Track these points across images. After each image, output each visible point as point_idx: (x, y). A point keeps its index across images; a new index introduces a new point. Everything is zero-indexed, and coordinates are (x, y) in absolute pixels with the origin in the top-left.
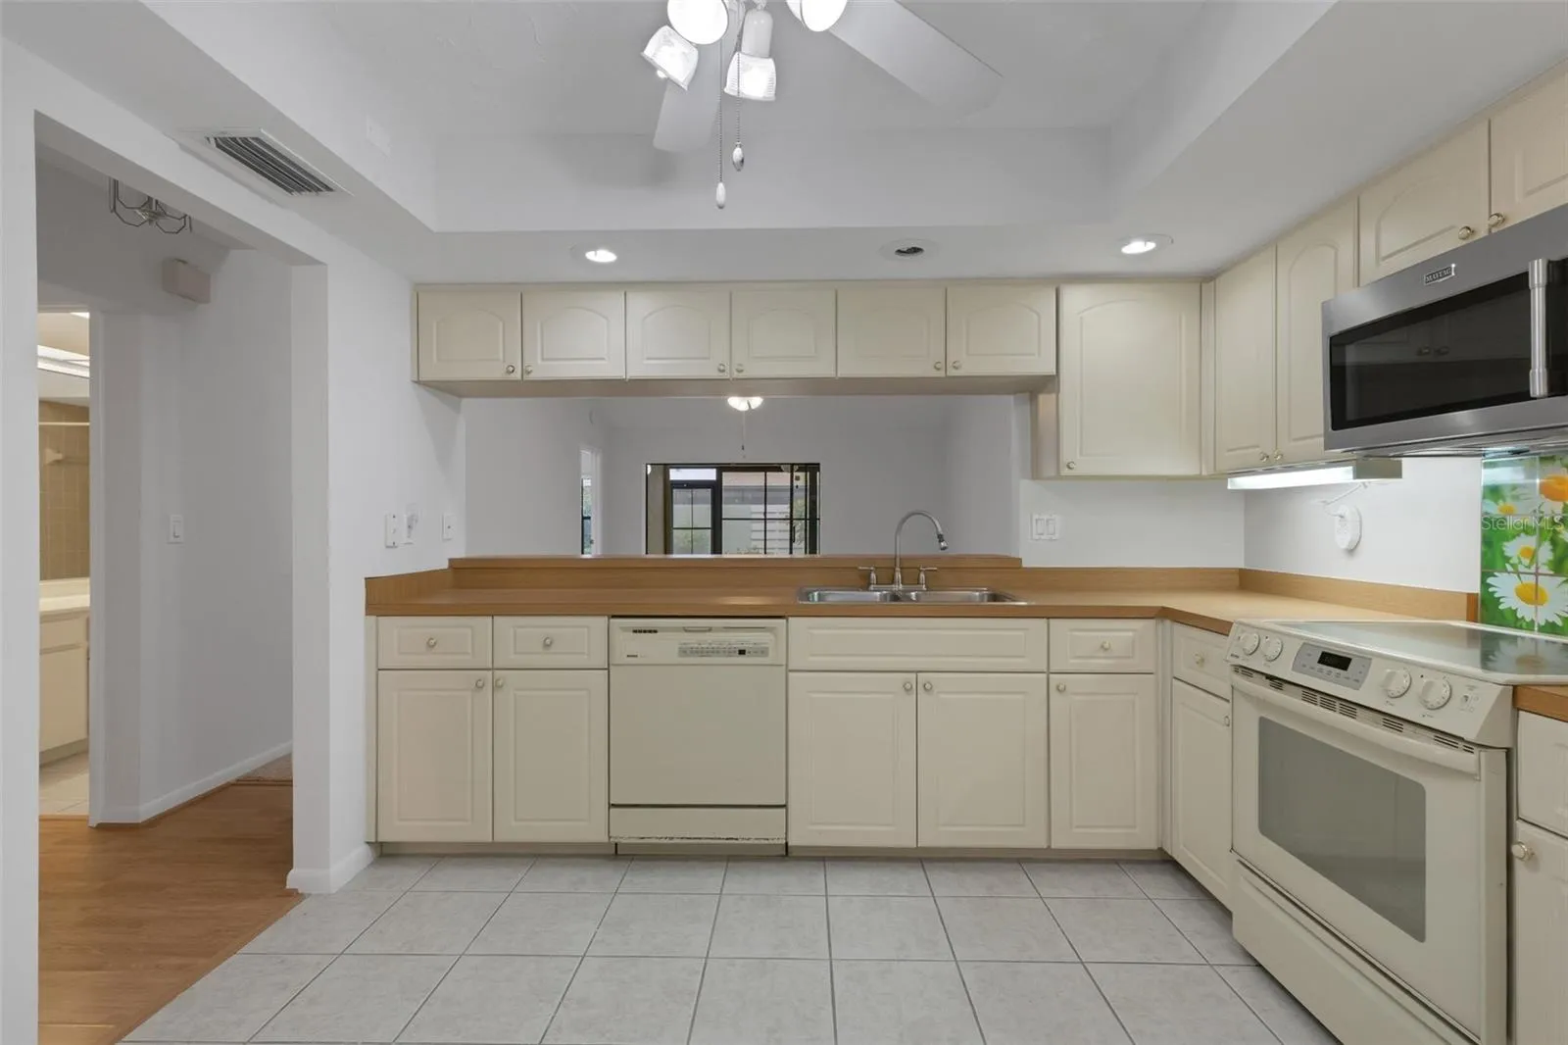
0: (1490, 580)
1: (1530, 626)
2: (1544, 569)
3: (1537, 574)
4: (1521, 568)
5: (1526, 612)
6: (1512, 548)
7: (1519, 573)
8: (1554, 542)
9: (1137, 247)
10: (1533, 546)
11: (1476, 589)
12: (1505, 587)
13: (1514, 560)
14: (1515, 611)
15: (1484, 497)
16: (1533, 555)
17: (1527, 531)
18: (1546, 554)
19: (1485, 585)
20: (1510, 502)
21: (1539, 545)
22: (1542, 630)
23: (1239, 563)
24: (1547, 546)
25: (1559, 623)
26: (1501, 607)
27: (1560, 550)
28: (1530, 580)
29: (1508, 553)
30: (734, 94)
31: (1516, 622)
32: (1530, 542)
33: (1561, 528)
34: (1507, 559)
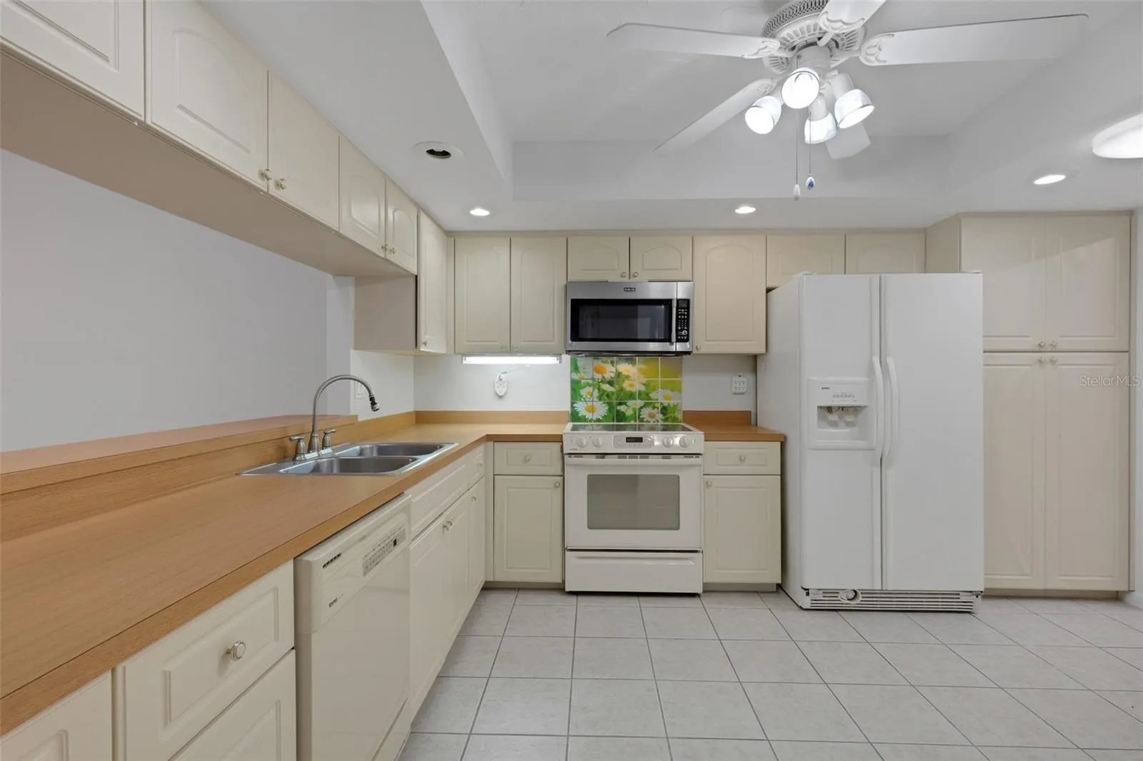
0: (575, 405)
1: (591, 421)
2: (595, 399)
3: (593, 401)
4: (587, 400)
5: (589, 416)
6: (583, 392)
7: (586, 401)
8: (599, 389)
9: (479, 212)
10: (591, 391)
11: (568, 409)
12: (581, 408)
13: (584, 396)
14: (585, 416)
15: (571, 372)
16: (592, 395)
17: (589, 385)
18: (596, 393)
19: (572, 407)
20: (582, 375)
21: (593, 391)
22: (595, 421)
23: (411, 408)
24: (596, 391)
25: (601, 418)
26: (580, 415)
27: (601, 392)
28: (590, 404)
29: (582, 394)
30: (809, 143)
31: (585, 420)
32: (590, 389)
33: (601, 384)
34: (581, 396)
